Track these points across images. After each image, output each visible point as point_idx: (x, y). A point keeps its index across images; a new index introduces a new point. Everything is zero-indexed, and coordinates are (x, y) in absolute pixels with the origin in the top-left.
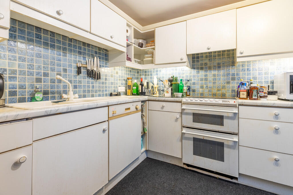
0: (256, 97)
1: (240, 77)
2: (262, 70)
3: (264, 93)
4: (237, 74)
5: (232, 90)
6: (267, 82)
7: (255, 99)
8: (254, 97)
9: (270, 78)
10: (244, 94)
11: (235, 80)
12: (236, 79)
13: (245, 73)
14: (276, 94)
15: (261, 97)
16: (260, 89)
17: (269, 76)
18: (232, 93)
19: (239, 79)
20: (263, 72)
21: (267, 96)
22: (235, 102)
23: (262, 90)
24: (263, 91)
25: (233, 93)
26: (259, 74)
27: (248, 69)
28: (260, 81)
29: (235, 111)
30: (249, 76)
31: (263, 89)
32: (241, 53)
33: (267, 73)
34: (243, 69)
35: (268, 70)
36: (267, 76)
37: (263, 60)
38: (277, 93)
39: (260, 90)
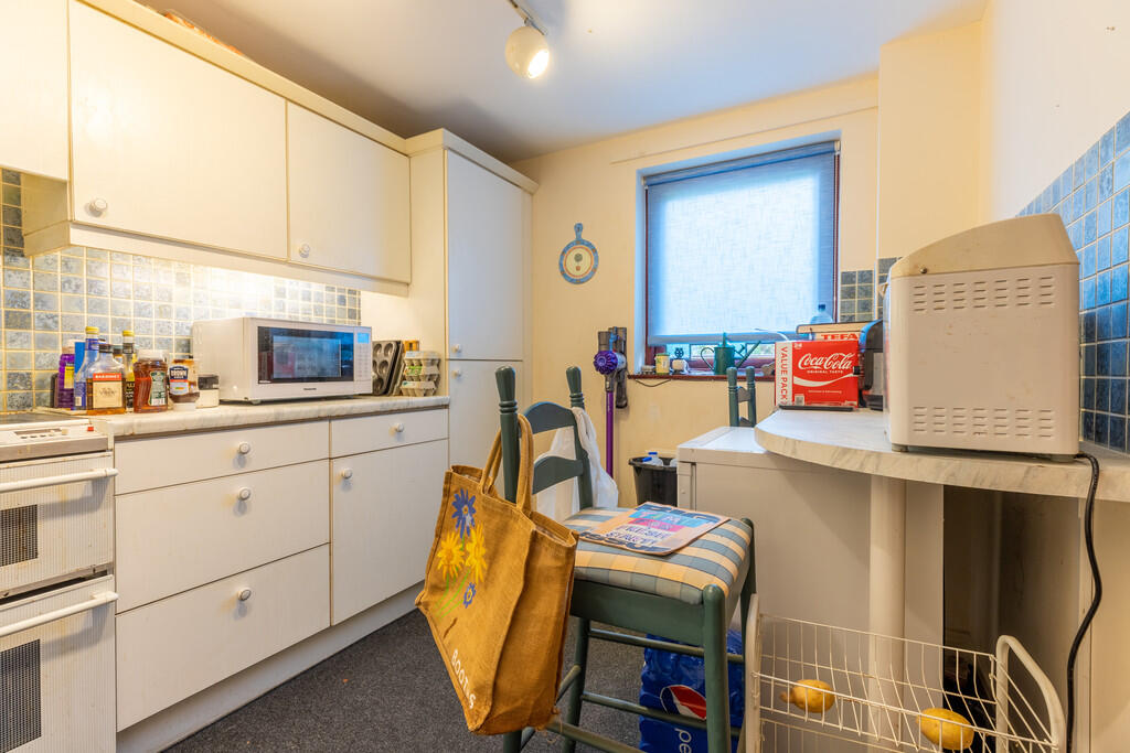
0: (162, 402)
1: (57, 316)
2: (148, 297)
3: (191, 384)
4: (36, 300)
5: (9, 375)
6: (168, 342)
7: (159, 409)
8: (154, 402)
9: (177, 328)
10: (108, 394)
11: (27, 326)
12: (34, 321)
13: (81, 301)
14: (214, 386)
15: (176, 399)
16: (171, 370)
17: (173, 321)
18: (9, 389)
19: (50, 322)
20: (154, 304)
21: (197, 395)
22: (91, 429)
23: (183, 373)
24: (185, 378)
25: (16, 388)
26: (140, 311)
27: (91, 285)
28: (144, 339)
29: (99, 467)
30: (96, 312)
31: (187, 370)
32: (95, 211)
33: (168, 309)
34: (69, 282)
35: (170, 300)
36: (165, 320)
37: (150, 257)
38: (217, 383)
39: (174, 373)
